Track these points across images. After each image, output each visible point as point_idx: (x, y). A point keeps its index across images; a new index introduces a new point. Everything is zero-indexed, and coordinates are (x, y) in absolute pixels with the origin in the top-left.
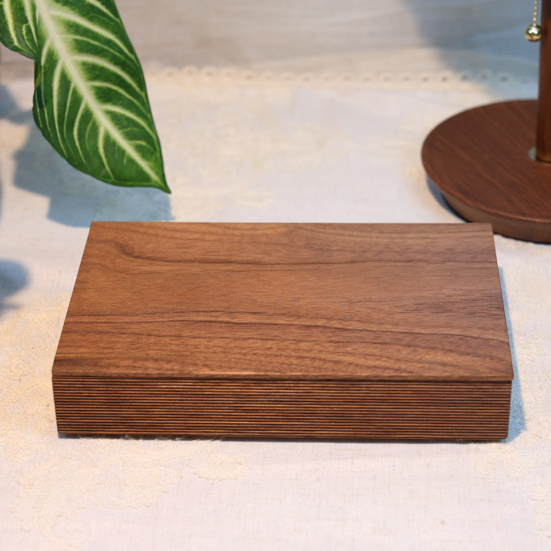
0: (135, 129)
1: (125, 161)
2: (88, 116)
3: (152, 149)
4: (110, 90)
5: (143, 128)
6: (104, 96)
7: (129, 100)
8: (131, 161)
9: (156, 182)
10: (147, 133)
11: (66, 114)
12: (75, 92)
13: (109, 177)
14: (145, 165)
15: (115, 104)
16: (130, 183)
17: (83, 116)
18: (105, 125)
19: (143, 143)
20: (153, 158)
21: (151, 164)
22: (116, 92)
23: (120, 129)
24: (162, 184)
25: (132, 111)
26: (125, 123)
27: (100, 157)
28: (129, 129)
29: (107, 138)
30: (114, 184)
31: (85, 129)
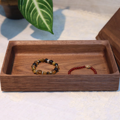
0: (47, 16)
1: (42, 23)
2: (36, 11)
3: (50, 22)
4: (43, 6)
5: (49, 17)
6: (41, 7)
7: (48, 9)
8: (44, 24)
9: (49, 31)
10: (50, 18)
11: (29, 9)
12: (33, 4)
13: (37, 26)
14: (47, 26)
15: (44, 9)
16: (42, 29)
17: (34, 10)
18: (40, 14)
19: (48, 20)
20: (50, 25)
21: (49, 26)
22: (45, 7)
23: (43, 15)
24: (51, 32)
25: (48, 12)
26: (45, 14)
27: (36, 21)
28: (45, 16)
29: (39, 17)
30: (38, 28)
31: (34, 14)
